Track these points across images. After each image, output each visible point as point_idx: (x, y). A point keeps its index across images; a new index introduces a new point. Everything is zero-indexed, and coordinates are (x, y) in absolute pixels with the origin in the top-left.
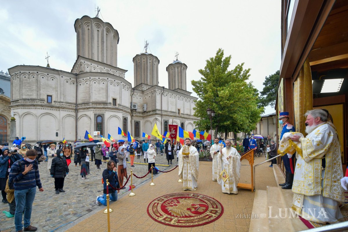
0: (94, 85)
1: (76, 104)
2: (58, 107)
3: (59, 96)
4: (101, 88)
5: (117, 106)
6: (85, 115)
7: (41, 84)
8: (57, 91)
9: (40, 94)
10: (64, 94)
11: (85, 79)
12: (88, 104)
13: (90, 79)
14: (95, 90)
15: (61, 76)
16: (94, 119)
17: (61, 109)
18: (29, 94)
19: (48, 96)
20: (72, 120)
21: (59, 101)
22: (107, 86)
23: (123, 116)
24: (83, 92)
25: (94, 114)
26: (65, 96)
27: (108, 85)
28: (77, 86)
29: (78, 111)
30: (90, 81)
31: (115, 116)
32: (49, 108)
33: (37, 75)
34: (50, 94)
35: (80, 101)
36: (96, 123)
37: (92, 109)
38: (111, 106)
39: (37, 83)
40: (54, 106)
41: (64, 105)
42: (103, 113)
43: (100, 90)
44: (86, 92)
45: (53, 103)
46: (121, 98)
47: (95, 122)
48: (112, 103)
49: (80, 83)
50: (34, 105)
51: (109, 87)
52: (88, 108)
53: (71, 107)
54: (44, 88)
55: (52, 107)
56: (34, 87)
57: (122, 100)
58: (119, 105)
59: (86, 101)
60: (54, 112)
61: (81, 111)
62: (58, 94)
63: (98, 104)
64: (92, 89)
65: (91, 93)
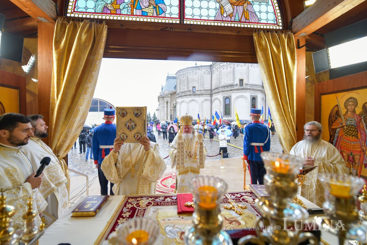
0: (223, 71)
1: (211, 90)
2: (199, 95)
3: (200, 85)
4: (229, 72)
5: (244, 86)
6: (216, 99)
7: (189, 79)
8: (198, 82)
9: (189, 87)
10: (203, 84)
11: (216, 67)
12: (219, 89)
13: (220, 67)
14: (224, 76)
15: (201, 70)
16: (223, 101)
17: (201, 96)
18: (184, 88)
19: (193, 87)
20: (209, 103)
21: (200, 90)
22: (234, 69)
23: (251, 95)
26: (203, 86)
27: (235, 67)
28: (211, 74)
30: (220, 68)
31: (242, 97)
32: (194, 96)
33: (187, 74)
34: (194, 86)
35: (213, 88)
36: (224, 105)
37: (221, 93)
38: (238, 87)
39: (187, 79)
40: (197, 94)
41: (203, 92)
42: (230, 95)
43: (227, 74)
44: (217, 79)
45: (196, 92)
46: (248, 77)
47: (224, 103)
48: (239, 84)
49: (214, 72)
50: (185, 96)
51: (235, 70)
52: (218, 92)
53: (207, 93)
54: (191, 82)
55: (195, 95)
56: (186, 83)
57: (249, 79)
58: (246, 84)
59: (217, 86)
60: (197, 98)
61: (214, 95)
62: (199, 84)
63: (226, 87)
64: (221, 75)
65: (221, 79)
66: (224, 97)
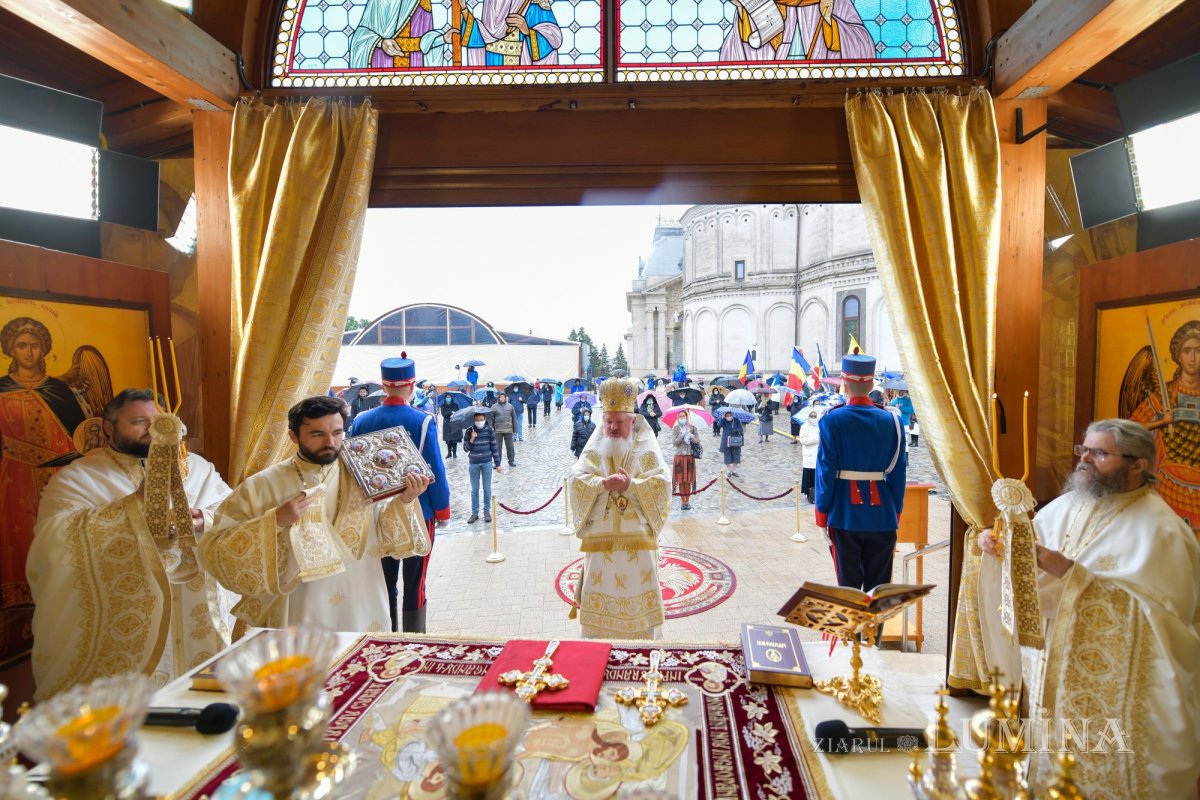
1: (798, 272)
2: (756, 287)
3: (758, 256)
6: (813, 300)
7: (725, 237)
8: (755, 246)
9: (723, 263)
10: (768, 251)
12: (823, 266)
14: (840, 221)
16: (835, 308)
17: (762, 292)
18: (706, 265)
19: (737, 263)
20: (788, 315)
21: (758, 270)
24: (813, 234)
25: (838, 293)
26: (770, 256)
28: (799, 218)
29: (803, 289)
32: (739, 293)
33: (718, 219)
34: (739, 257)
35: (805, 262)
36: (841, 321)
37: (830, 281)
39: (718, 237)
40: (748, 285)
41: (770, 279)
42: (862, 287)
44: (819, 231)
45: (747, 279)
47: (840, 316)
50: (711, 291)
52: (820, 279)
53: (784, 282)
54: (730, 246)
55: (743, 289)
56: (714, 250)
59: (818, 259)
60: (747, 299)
61: (806, 288)
62: (755, 253)
63: (847, 261)
64: (832, 219)
65: (830, 233)
66: (839, 294)
